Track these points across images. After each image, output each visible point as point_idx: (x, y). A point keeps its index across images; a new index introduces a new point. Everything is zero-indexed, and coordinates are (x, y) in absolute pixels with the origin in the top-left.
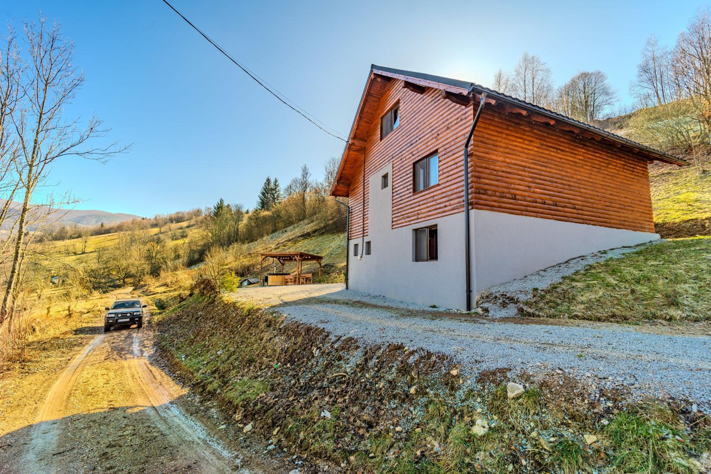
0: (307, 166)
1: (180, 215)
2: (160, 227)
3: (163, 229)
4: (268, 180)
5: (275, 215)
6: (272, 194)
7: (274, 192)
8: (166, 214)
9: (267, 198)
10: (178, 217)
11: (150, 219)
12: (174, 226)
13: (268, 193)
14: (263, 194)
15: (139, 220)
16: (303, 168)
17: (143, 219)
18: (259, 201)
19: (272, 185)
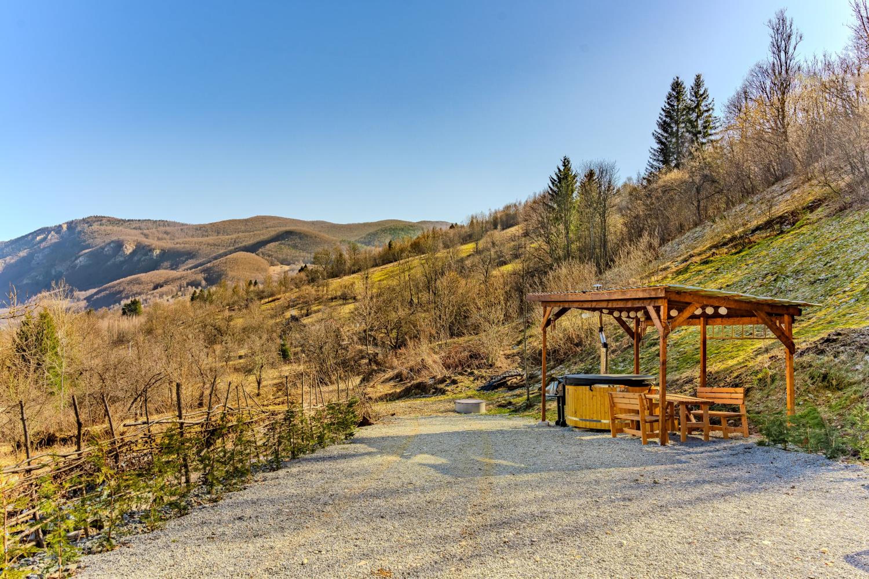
0: (788, 16)
1: (512, 211)
2: (477, 241)
3: (481, 244)
4: (677, 86)
5: (697, 179)
6: (690, 122)
7: (693, 116)
8: (487, 213)
9: (675, 135)
10: (507, 215)
11: (462, 227)
12: (499, 235)
13: (677, 123)
14: (664, 126)
15: (445, 228)
16: (775, 21)
17: (452, 227)
18: (656, 146)
19: (688, 96)
